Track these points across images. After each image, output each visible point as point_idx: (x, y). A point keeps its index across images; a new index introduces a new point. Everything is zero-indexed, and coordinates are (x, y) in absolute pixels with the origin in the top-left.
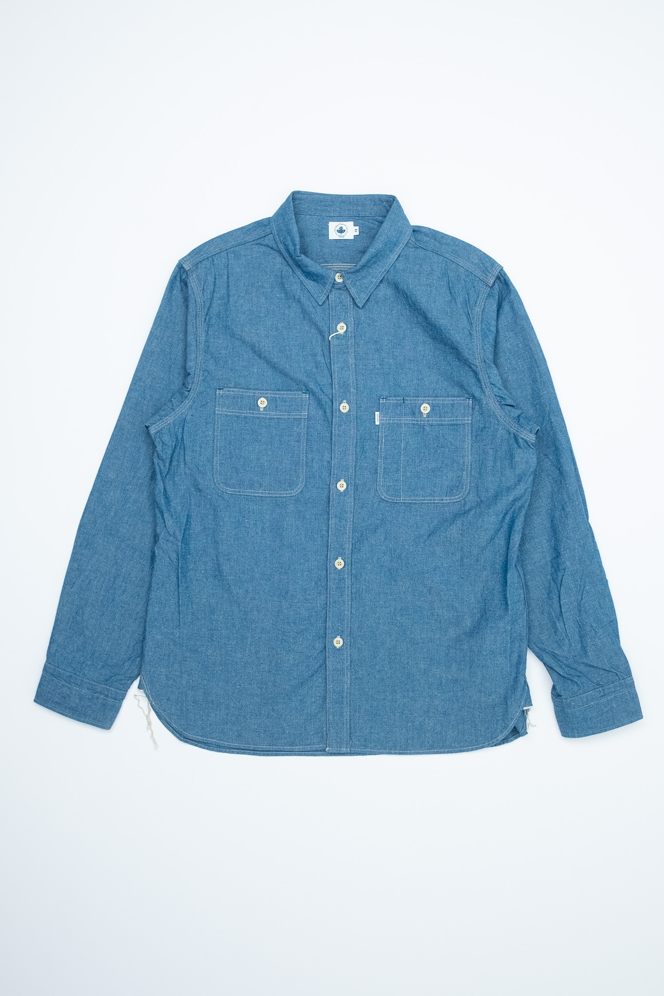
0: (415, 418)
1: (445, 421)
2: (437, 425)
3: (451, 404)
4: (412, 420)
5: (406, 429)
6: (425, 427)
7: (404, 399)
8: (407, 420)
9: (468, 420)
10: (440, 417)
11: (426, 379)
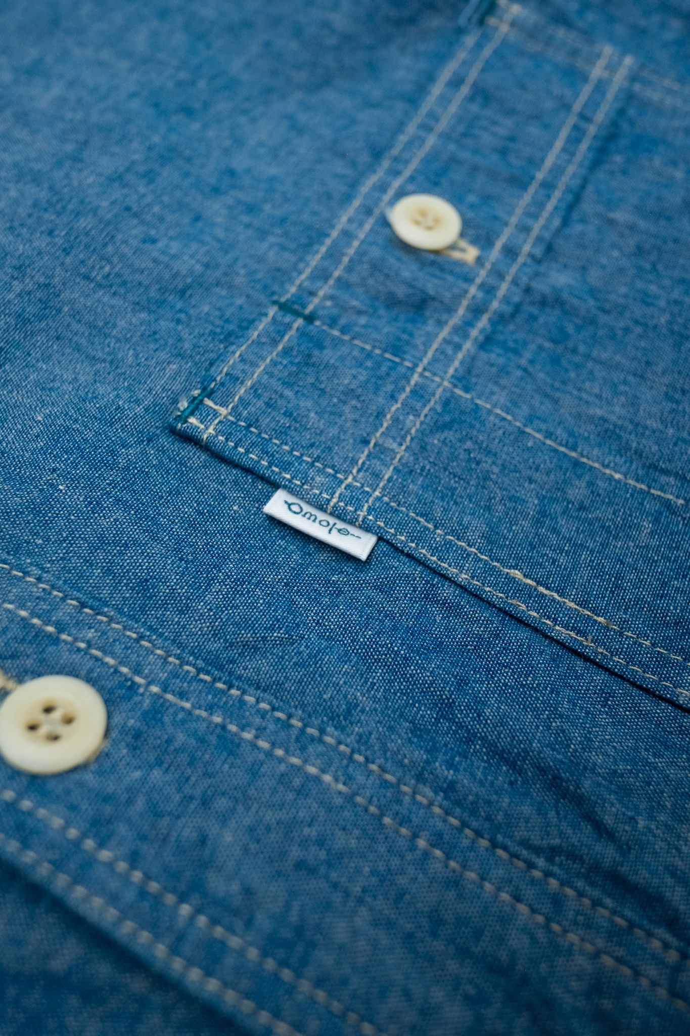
0: (450, 310)
1: (557, 171)
2: (565, 222)
3: (471, 99)
4: (462, 330)
5: (501, 397)
6: (541, 287)
7: (285, 307)
8: (442, 357)
9: (612, 67)
10: (520, 182)
11: (240, 162)
